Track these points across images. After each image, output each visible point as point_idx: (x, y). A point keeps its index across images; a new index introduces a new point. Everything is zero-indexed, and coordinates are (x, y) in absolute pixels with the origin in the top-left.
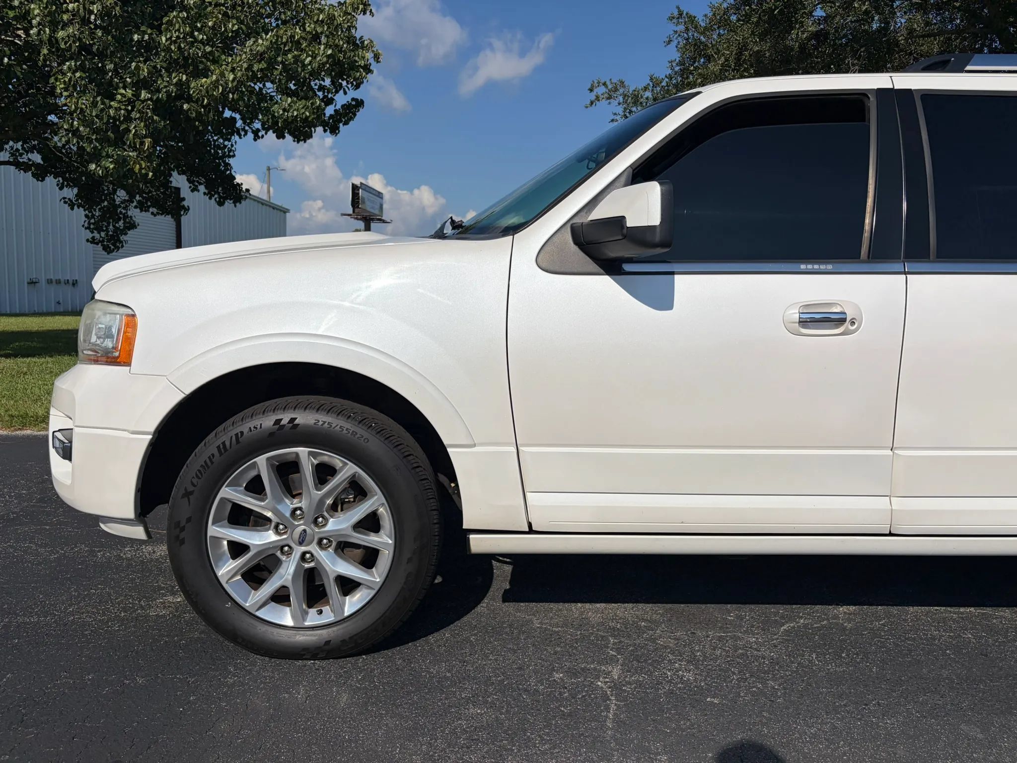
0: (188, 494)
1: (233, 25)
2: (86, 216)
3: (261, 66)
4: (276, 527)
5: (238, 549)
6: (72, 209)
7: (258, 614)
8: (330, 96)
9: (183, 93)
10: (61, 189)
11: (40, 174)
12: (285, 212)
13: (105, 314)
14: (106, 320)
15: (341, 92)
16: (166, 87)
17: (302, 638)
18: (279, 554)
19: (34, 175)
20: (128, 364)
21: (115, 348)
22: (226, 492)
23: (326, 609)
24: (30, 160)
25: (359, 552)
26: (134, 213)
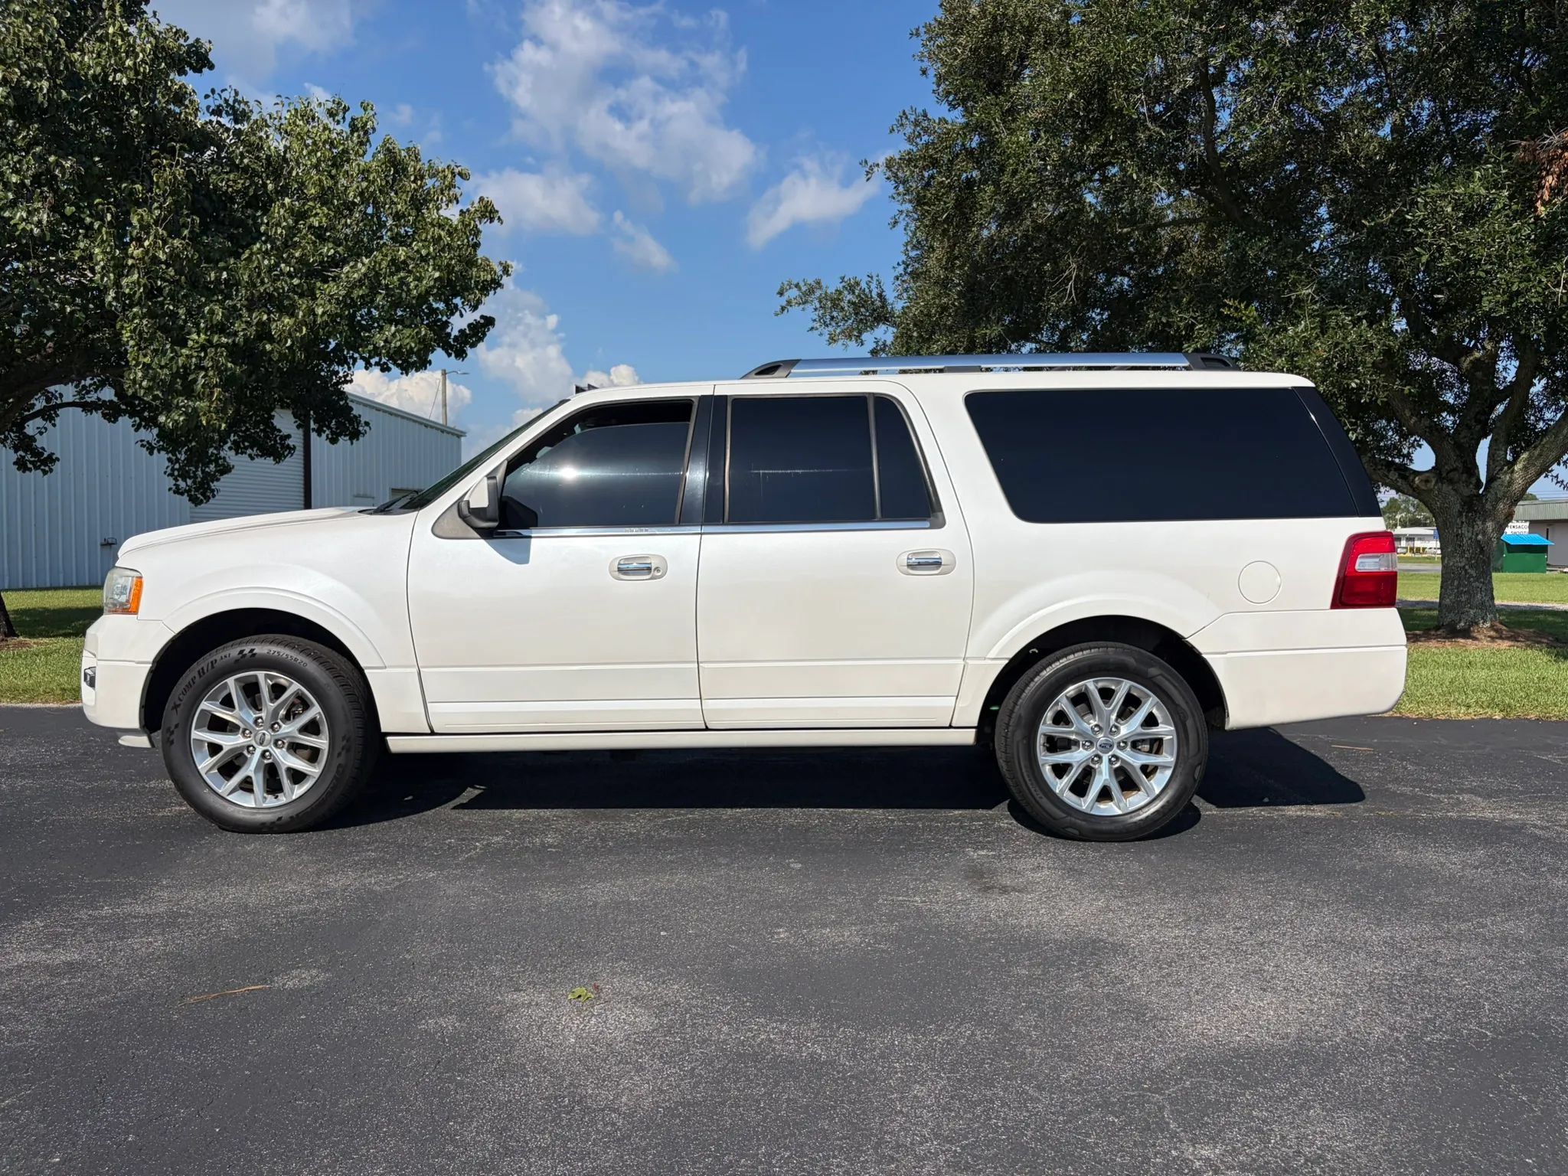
0: (176, 707)
1: (328, 250)
2: (169, 460)
3: (361, 293)
4: (244, 732)
5: (215, 749)
6: (151, 453)
7: (229, 798)
8: (445, 318)
9: (264, 333)
10: (137, 430)
11: (111, 413)
12: (459, 436)
13: (121, 577)
14: (122, 581)
15: (458, 313)
16: (244, 330)
17: (261, 817)
18: (245, 752)
19: (104, 416)
20: (136, 612)
21: (128, 601)
22: (205, 705)
23: (280, 795)
24: (99, 399)
25: (306, 752)
26: (228, 454)
